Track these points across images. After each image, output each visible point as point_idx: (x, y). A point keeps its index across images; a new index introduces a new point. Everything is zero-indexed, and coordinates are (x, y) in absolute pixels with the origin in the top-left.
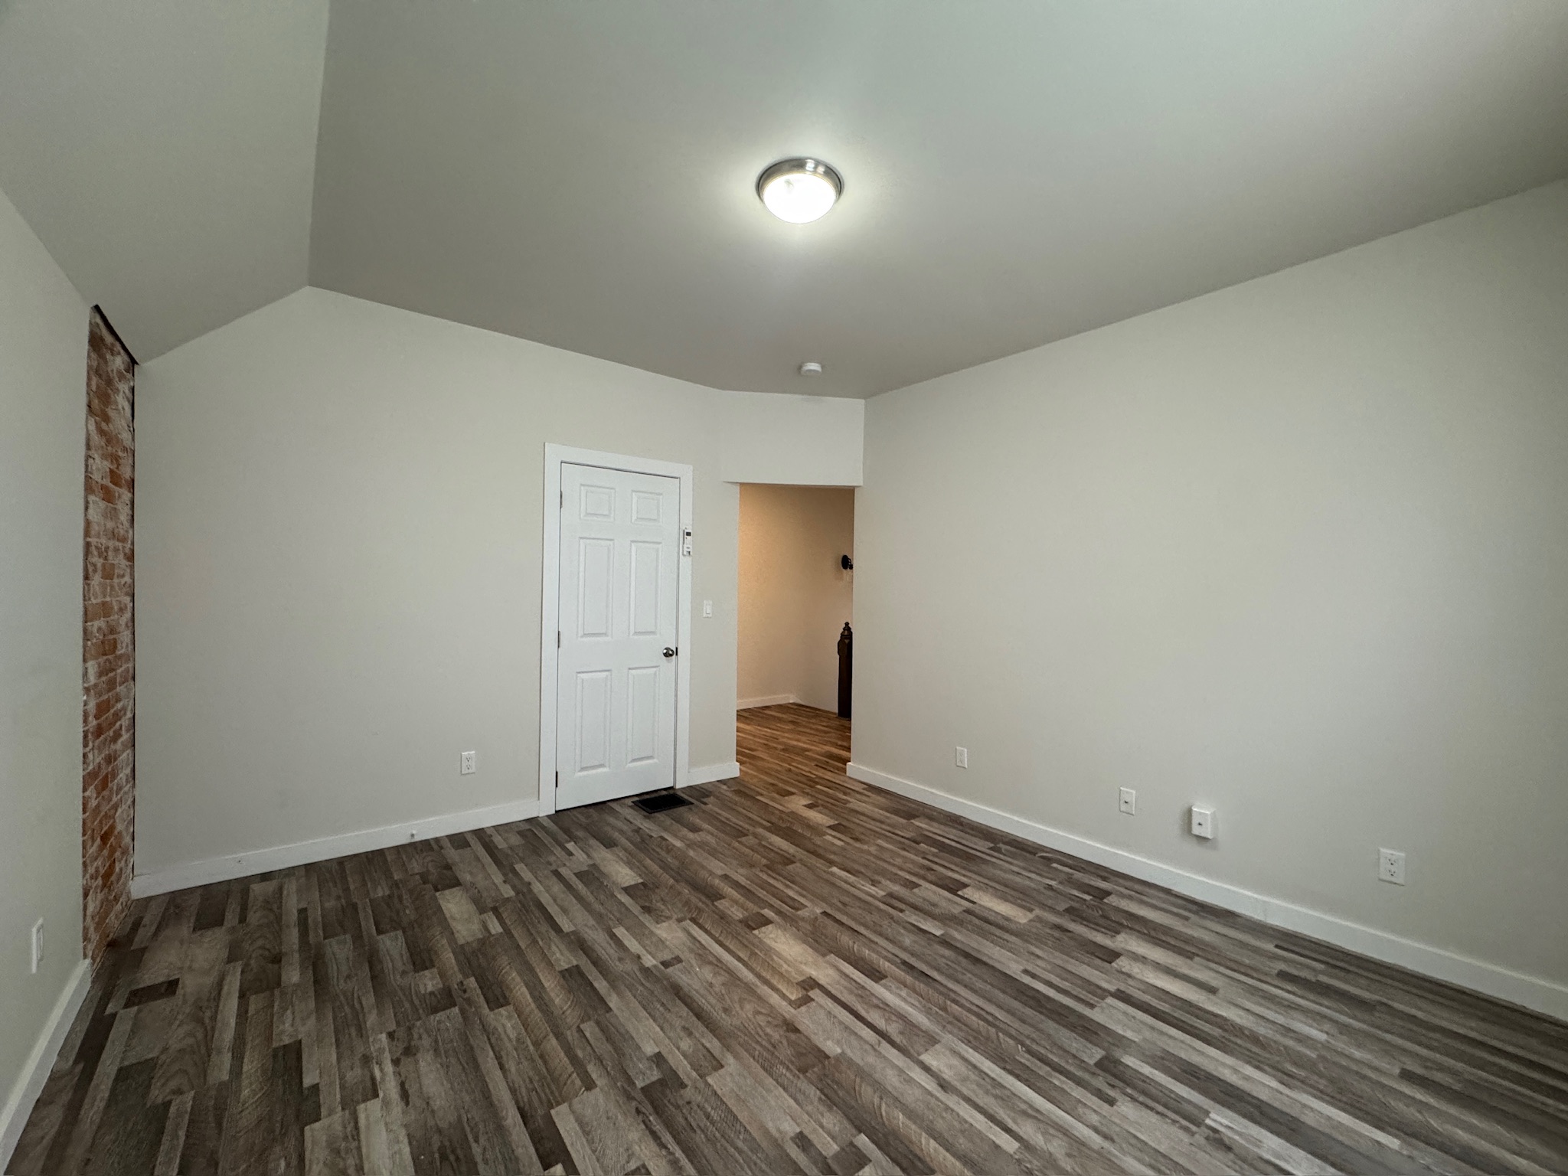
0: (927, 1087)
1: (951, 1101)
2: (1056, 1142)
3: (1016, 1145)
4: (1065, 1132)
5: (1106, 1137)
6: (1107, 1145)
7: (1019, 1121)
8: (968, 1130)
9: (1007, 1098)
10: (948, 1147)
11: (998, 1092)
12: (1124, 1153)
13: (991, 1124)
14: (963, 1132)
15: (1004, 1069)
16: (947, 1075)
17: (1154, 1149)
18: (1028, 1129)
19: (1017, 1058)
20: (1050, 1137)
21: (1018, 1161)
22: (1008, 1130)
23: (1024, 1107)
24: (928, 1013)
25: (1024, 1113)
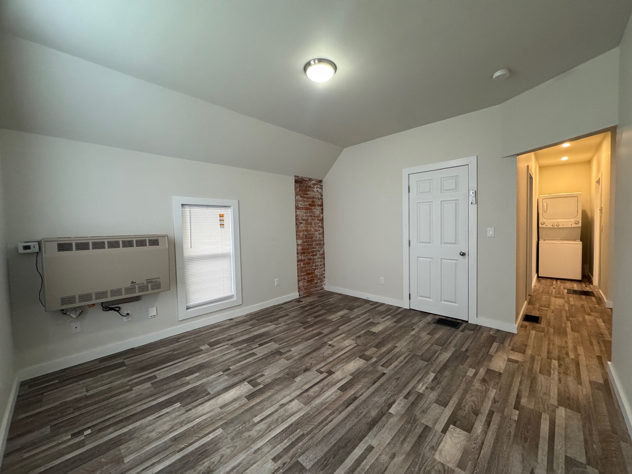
0: (282, 401)
1: (276, 407)
2: (255, 434)
3: (256, 422)
4: (260, 437)
5: (255, 452)
6: (252, 450)
7: (266, 424)
8: (262, 410)
9: (277, 423)
10: (258, 404)
11: (280, 420)
12: (248, 455)
13: (265, 416)
14: (263, 408)
15: (292, 424)
16: (288, 407)
17: (249, 468)
18: (262, 426)
19: (299, 430)
20: (258, 432)
21: (250, 421)
22: (262, 420)
23: (273, 427)
24: (322, 404)
25: (269, 426)
